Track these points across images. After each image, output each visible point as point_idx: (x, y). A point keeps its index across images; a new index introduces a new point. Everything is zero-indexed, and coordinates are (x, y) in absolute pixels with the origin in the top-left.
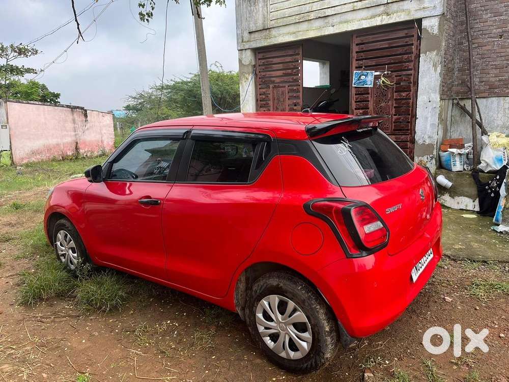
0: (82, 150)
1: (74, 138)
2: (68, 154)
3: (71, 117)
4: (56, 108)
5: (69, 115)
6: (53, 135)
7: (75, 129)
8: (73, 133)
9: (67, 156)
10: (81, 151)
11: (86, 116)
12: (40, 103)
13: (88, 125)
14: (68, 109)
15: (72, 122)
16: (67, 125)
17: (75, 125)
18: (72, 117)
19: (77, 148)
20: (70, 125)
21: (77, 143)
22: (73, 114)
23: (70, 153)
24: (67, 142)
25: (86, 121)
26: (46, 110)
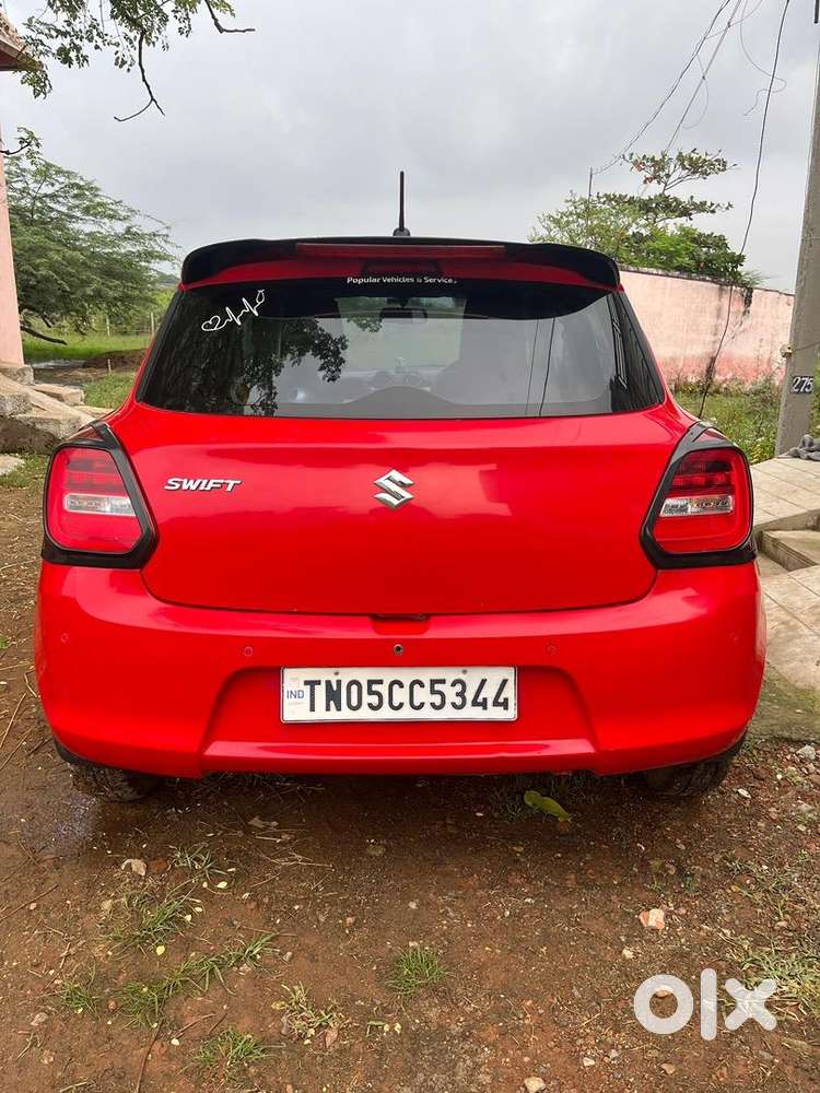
0: (720, 374)
1: (709, 349)
2: (690, 380)
3: (715, 303)
4: (690, 282)
5: (713, 298)
6: (669, 338)
7: (716, 330)
8: (710, 338)
9: (686, 384)
10: (717, 377)
11: (748, 301)
12: (660, 272)
13: (747, 322)
14: (714, 285)
15: (715, 313)
16: (701, 319)
17: (720, 321)
18: (717, 302)
19: (710, 370)
20: (709, 320)
21: (713, 360)
22: (720, 296)
23: (692, 379)
24: (693, 356)
25: (744, 313)
26: (669, 286)
